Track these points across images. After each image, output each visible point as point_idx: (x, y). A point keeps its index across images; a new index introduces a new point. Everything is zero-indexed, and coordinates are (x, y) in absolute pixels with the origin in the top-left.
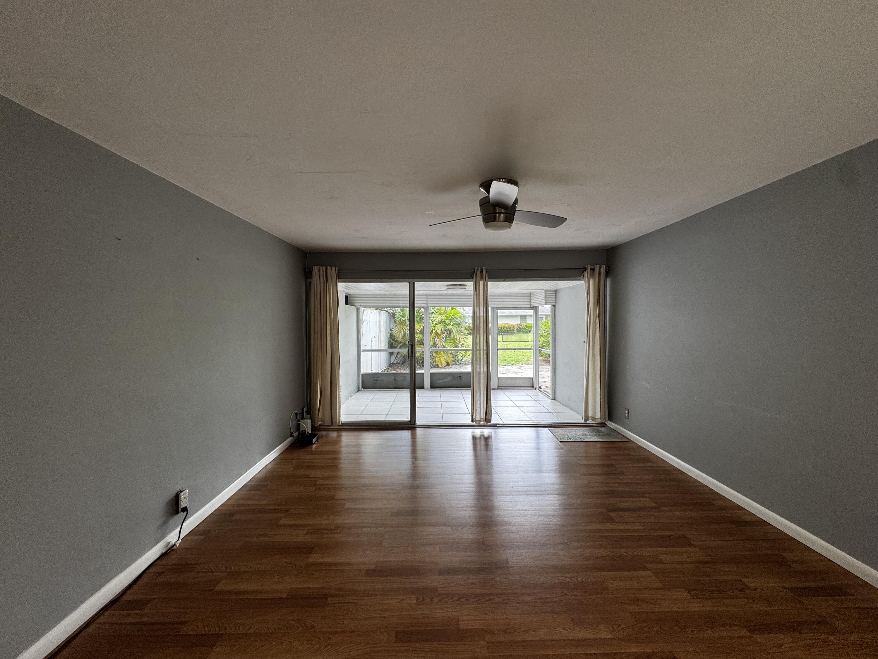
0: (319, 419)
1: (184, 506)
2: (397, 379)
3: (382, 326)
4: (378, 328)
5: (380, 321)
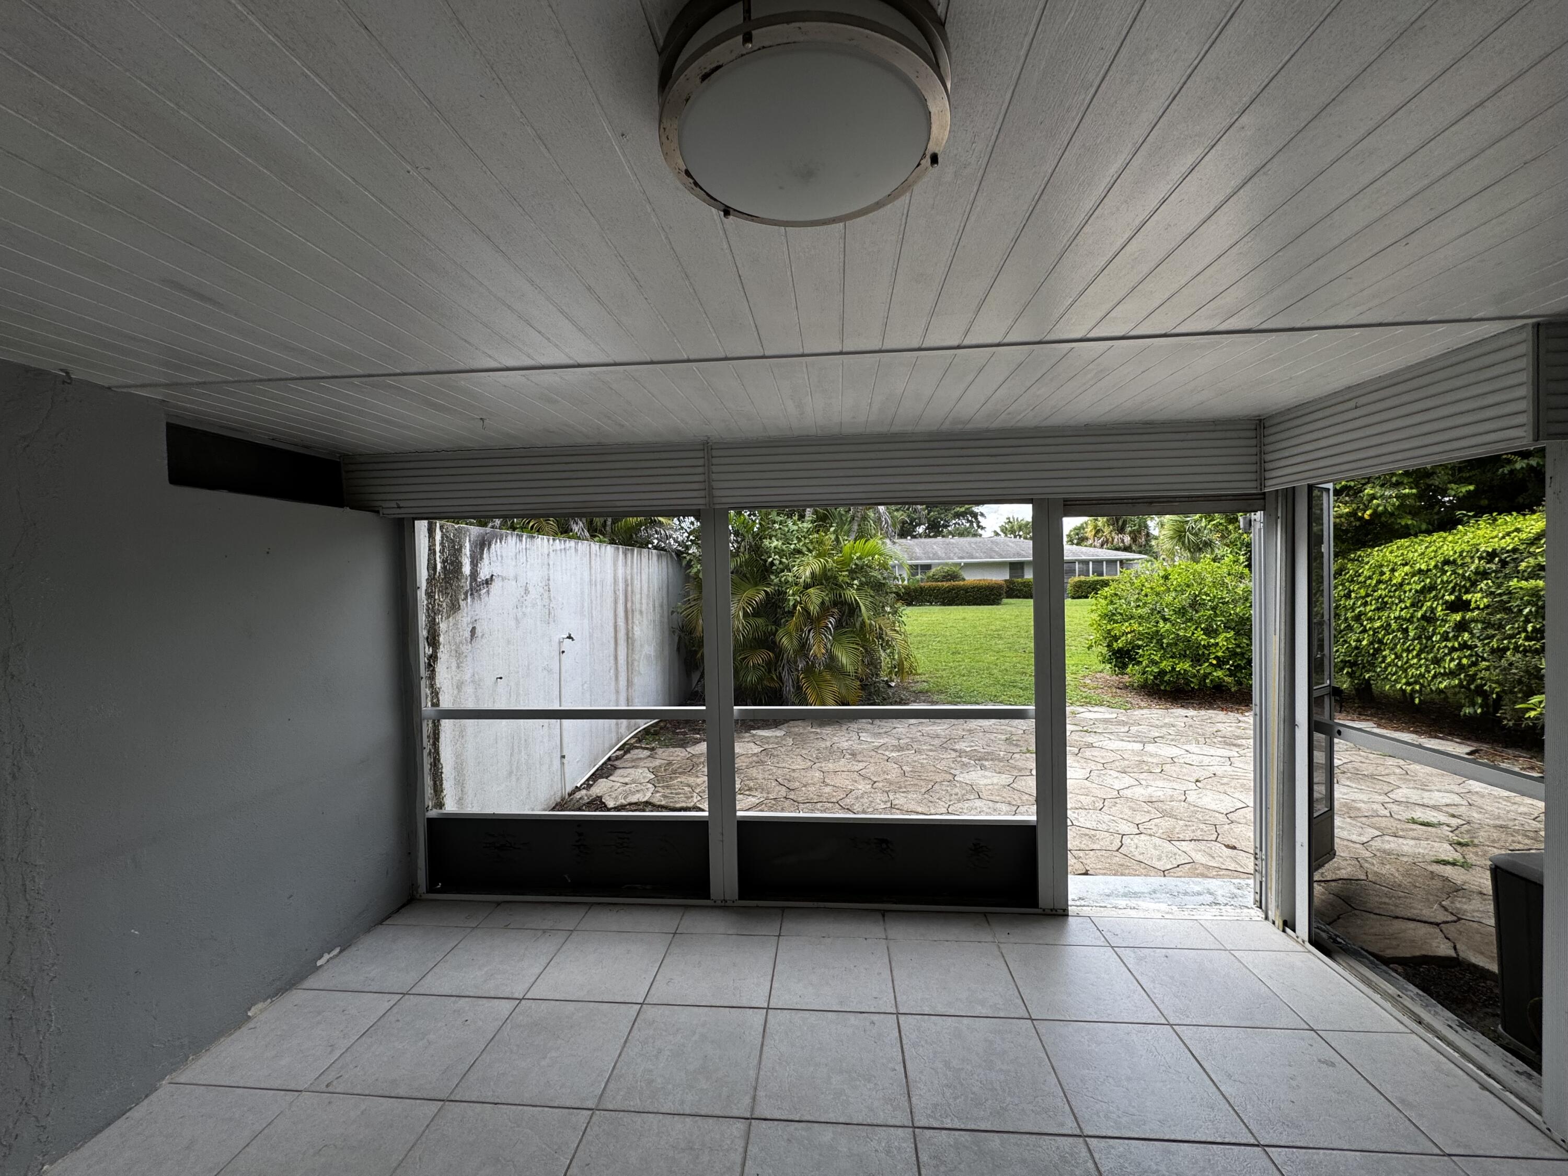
2: (588, 842)
3: (641, 594)
4: (616, 602)
5: (626, 581)
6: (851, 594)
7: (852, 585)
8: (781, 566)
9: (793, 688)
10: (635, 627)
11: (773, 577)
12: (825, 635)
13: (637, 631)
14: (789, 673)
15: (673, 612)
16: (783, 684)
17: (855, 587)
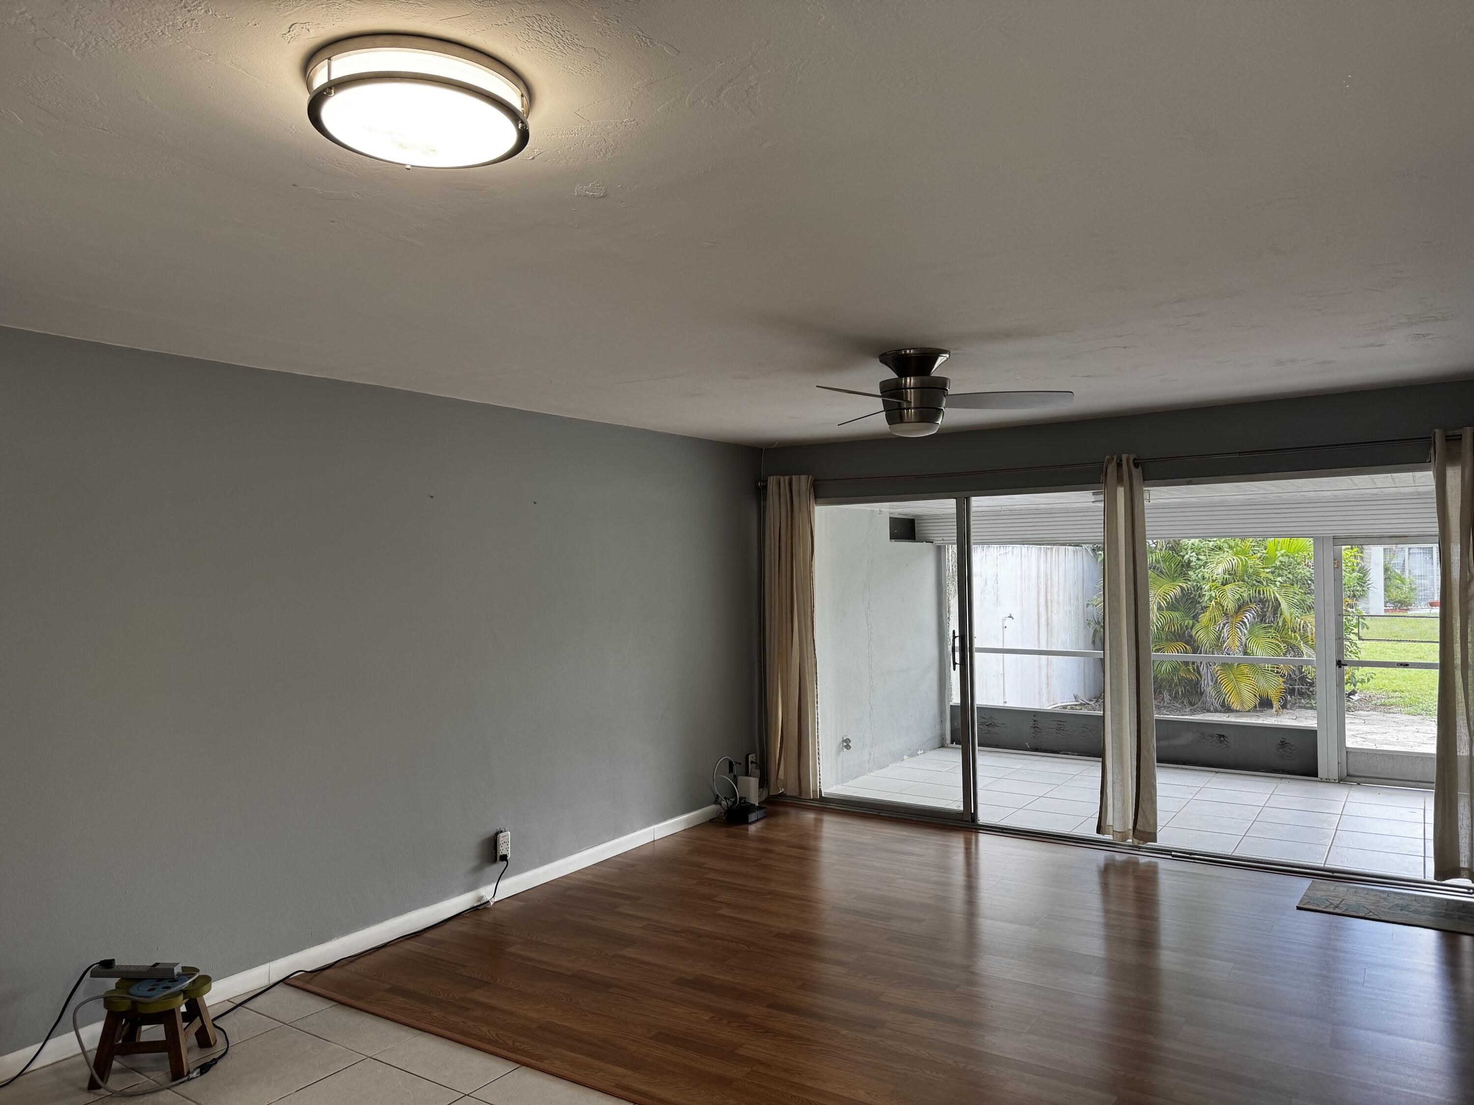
0: (779, 781)
1: (504, 853)
2: (1040, 725)
3: (1059, 587)
4: (1039, 593)
5: (1046, 575)
6: (1273, 591)
7: (1274, 582)
8: (1199, 562)
9: (1212, 681)
10: (1053, 615)
11: (1191, 573)
12: (1240, 629)
13: (1055, 619)
14: (1207, 667)
15: (1088, 605)
16: (1201, 678)
17: (1278, 584)
